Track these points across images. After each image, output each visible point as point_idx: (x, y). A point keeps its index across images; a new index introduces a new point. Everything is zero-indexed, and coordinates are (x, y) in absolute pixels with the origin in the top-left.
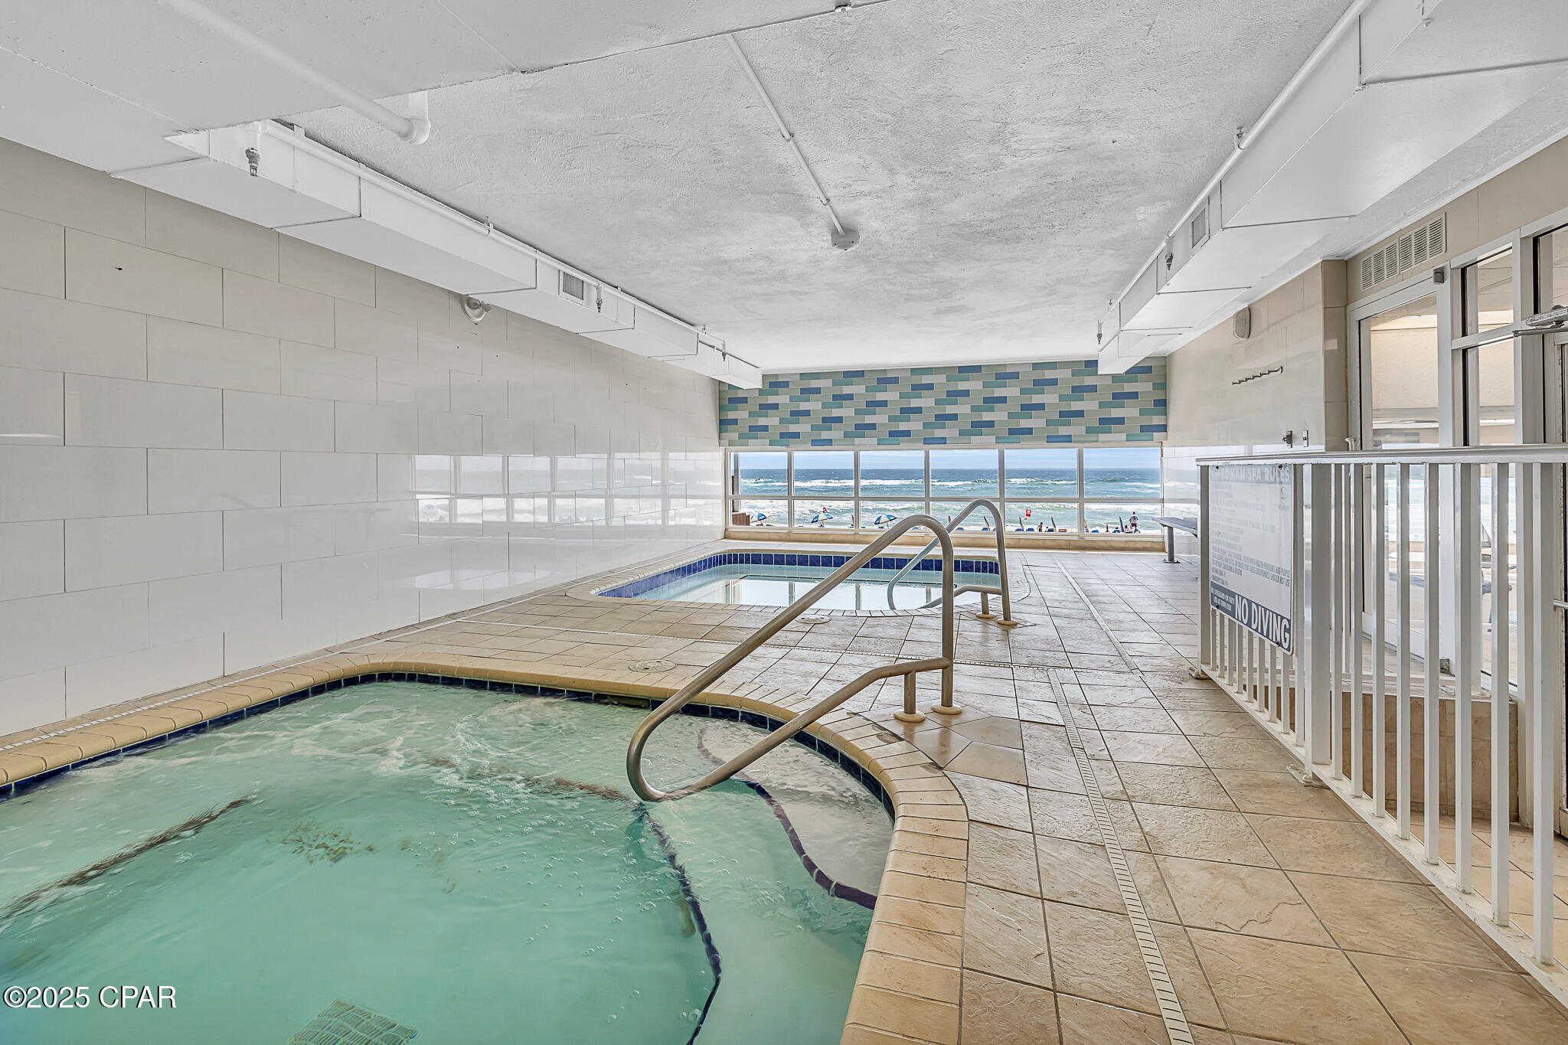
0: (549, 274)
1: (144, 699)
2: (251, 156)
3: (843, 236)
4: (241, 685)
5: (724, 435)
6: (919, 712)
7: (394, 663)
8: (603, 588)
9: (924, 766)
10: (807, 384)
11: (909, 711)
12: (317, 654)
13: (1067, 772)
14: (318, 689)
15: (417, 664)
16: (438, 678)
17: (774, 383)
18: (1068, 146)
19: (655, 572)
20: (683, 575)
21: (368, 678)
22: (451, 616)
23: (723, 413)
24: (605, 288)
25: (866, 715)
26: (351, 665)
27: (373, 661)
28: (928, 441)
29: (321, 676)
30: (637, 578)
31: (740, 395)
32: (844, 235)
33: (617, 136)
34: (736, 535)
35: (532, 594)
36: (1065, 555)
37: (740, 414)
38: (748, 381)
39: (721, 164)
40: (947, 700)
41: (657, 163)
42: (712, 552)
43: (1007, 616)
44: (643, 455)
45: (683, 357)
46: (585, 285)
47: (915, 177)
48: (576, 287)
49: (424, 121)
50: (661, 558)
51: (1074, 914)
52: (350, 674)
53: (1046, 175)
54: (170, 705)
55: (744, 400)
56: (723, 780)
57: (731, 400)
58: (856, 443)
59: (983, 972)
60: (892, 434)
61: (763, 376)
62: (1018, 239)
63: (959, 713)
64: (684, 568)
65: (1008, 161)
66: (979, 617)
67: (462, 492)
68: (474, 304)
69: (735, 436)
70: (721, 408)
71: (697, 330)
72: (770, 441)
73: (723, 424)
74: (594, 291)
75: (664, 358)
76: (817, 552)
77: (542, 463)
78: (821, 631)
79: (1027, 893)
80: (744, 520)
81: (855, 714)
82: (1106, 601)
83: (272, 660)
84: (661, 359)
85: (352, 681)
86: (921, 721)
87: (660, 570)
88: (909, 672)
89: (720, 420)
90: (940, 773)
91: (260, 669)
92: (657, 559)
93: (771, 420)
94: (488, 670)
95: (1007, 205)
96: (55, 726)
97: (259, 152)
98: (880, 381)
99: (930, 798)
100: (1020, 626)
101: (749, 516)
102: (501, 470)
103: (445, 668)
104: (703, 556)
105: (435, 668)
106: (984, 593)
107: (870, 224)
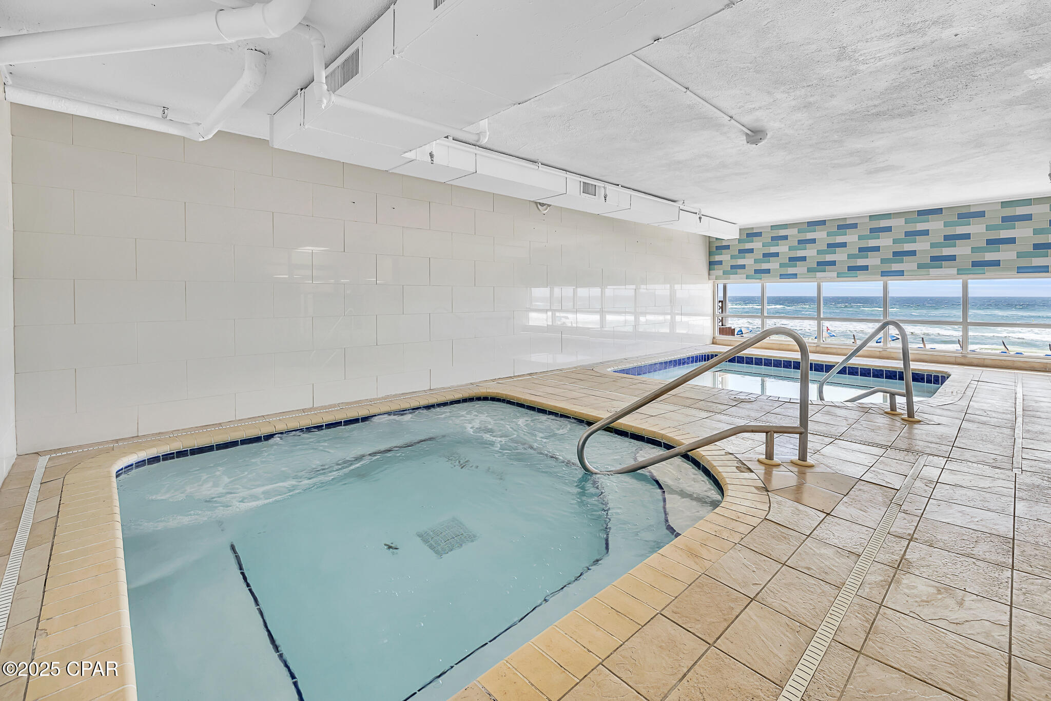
0: (574, 183)
1: (402, 394)
2: (431, 155)
3: (753, 136)
4: (435, 393)
5: (712, 272)
6: (776, 459)
7: (497, 393)
8: (616, 368)
9: (757, 488)
10: (778, 234)
11: (768, 458)
12: (467, 385)
13: (871, 514)
14: (465, 400)
15: (506, 395)
16: (514, 402)
17: (750, 234)
18: (913, 47)
19: (653, 361)
20: (675, 366)
21: (485, 399)
22: (530, 374)
23: (712, 257)
24: (609, 187)
25: (737, 456)
26: (478, 391)
27: (488, 391)
28: (884, 274)
29: (466, 395)
30: (639, 364)
31: (724, 244)
32: (755, 135)
33: (588, 111)
34: (721, 342)
35: (575, 368)
36: (1034, 376)
37: (725, 257)
38: (729, 234)
39: (651, 112)
40: (803, 456)
41: (614, 118)
42: (698, 352)
43: (911, 413)
44: (649, 286)
45: (671, 222)
46: (597, 187)
47: (789, 92)
48: (591, 189)
49: (485, 132)
50: (662, 353)
51: (799, 577)
52: (478, 395)
53: (905, 69)
54: (410, 398)
55: (728, 247)
56: (632, 471)
57: (718, 248)
58: (817, 276)
59: (714, 579)
60: (850, 269)
61: (740, 229)
62: (911, 113)
63: (812, 466)
64: (675, 361)
65: (862, 67)
66: (886, 413)
67: (533, 308)
68: (542, 205)
69: (720, 273)
70: (710, 254)
71: (679, 204)
72: (747, 276)
73: (712, 264)
74: (603, 189)
75: (659, 224)
76: (780, 357)
77: (596, 291)
78: (744, 407)
79: (775, 559)
80: (731, 332)
81: (730, 454)
82: (1042, 416)
83: (449, 385)
84: (657, 225)
85: (479, 399)
86: (778, 465)
87: (657, 360)
88: (770, 432)
89: (709, 262)
90: (766, 493)
91: (444, 388)
92: (658, 354)
93: (748, 261)
94: (536, 402)
95: (882, 93)
96: (374, 400)
97: (434, 153)
98: (840, 227)
99: (747, 503)
100: (923, 423)
101: (734, 329)
102: (572, 295)
103: (518, 398)
104: (690, 354)
105: (514, 397)
106: (893, 395)
107: (772, 125)
